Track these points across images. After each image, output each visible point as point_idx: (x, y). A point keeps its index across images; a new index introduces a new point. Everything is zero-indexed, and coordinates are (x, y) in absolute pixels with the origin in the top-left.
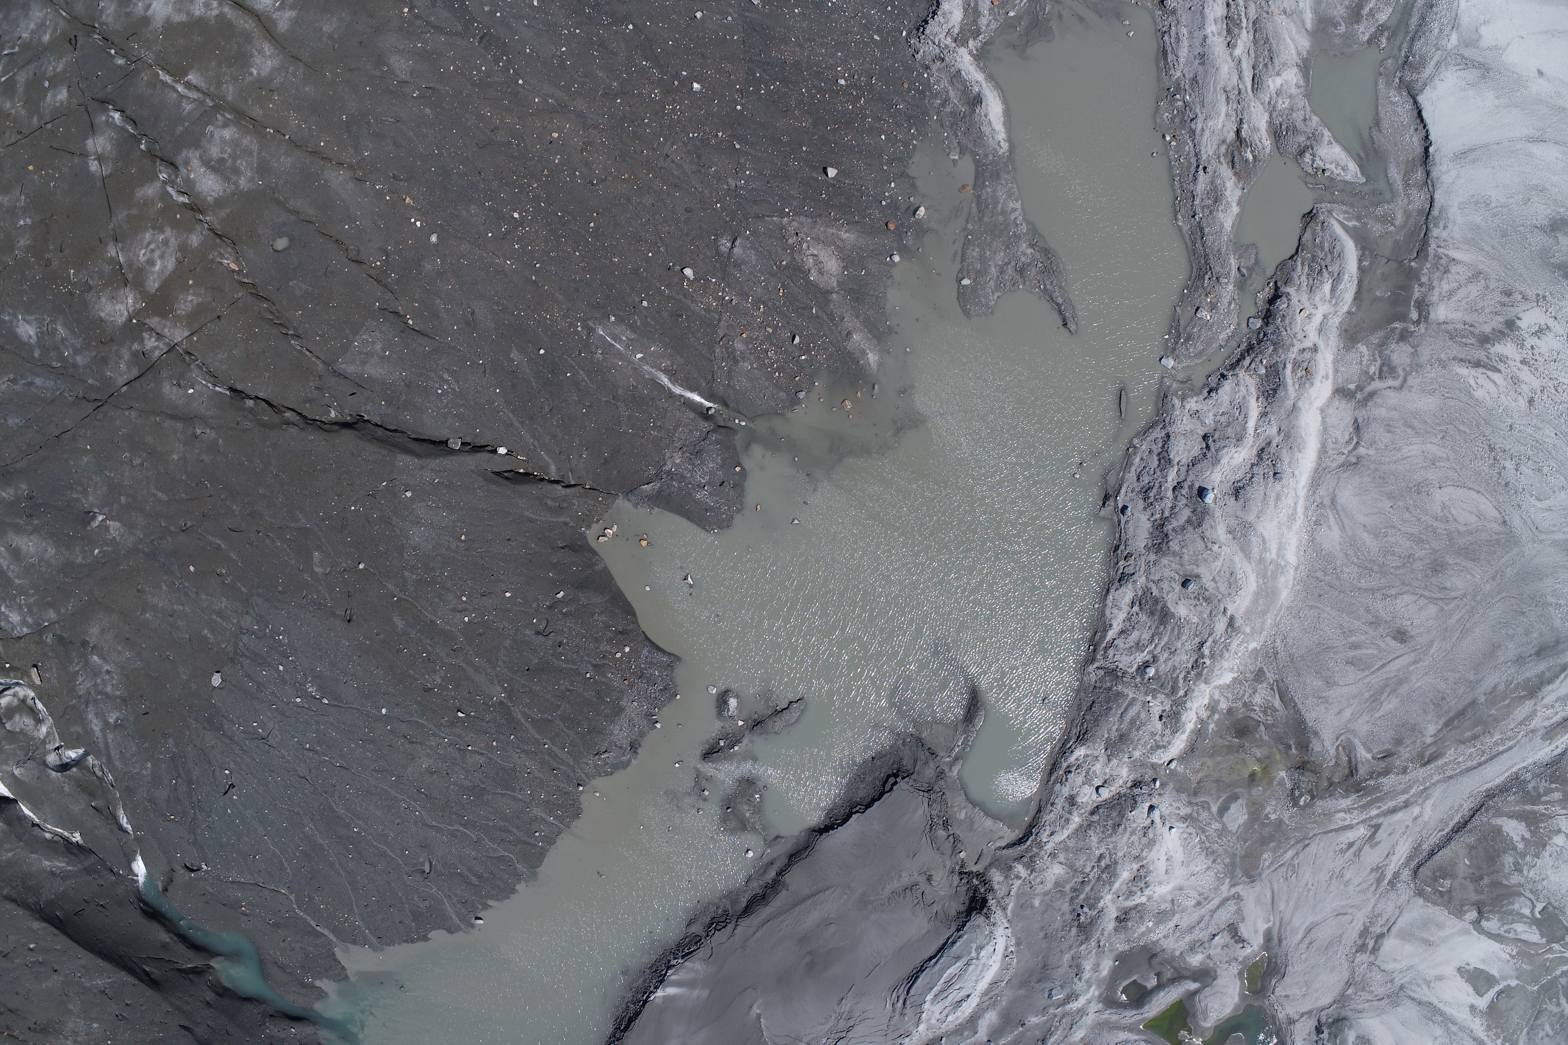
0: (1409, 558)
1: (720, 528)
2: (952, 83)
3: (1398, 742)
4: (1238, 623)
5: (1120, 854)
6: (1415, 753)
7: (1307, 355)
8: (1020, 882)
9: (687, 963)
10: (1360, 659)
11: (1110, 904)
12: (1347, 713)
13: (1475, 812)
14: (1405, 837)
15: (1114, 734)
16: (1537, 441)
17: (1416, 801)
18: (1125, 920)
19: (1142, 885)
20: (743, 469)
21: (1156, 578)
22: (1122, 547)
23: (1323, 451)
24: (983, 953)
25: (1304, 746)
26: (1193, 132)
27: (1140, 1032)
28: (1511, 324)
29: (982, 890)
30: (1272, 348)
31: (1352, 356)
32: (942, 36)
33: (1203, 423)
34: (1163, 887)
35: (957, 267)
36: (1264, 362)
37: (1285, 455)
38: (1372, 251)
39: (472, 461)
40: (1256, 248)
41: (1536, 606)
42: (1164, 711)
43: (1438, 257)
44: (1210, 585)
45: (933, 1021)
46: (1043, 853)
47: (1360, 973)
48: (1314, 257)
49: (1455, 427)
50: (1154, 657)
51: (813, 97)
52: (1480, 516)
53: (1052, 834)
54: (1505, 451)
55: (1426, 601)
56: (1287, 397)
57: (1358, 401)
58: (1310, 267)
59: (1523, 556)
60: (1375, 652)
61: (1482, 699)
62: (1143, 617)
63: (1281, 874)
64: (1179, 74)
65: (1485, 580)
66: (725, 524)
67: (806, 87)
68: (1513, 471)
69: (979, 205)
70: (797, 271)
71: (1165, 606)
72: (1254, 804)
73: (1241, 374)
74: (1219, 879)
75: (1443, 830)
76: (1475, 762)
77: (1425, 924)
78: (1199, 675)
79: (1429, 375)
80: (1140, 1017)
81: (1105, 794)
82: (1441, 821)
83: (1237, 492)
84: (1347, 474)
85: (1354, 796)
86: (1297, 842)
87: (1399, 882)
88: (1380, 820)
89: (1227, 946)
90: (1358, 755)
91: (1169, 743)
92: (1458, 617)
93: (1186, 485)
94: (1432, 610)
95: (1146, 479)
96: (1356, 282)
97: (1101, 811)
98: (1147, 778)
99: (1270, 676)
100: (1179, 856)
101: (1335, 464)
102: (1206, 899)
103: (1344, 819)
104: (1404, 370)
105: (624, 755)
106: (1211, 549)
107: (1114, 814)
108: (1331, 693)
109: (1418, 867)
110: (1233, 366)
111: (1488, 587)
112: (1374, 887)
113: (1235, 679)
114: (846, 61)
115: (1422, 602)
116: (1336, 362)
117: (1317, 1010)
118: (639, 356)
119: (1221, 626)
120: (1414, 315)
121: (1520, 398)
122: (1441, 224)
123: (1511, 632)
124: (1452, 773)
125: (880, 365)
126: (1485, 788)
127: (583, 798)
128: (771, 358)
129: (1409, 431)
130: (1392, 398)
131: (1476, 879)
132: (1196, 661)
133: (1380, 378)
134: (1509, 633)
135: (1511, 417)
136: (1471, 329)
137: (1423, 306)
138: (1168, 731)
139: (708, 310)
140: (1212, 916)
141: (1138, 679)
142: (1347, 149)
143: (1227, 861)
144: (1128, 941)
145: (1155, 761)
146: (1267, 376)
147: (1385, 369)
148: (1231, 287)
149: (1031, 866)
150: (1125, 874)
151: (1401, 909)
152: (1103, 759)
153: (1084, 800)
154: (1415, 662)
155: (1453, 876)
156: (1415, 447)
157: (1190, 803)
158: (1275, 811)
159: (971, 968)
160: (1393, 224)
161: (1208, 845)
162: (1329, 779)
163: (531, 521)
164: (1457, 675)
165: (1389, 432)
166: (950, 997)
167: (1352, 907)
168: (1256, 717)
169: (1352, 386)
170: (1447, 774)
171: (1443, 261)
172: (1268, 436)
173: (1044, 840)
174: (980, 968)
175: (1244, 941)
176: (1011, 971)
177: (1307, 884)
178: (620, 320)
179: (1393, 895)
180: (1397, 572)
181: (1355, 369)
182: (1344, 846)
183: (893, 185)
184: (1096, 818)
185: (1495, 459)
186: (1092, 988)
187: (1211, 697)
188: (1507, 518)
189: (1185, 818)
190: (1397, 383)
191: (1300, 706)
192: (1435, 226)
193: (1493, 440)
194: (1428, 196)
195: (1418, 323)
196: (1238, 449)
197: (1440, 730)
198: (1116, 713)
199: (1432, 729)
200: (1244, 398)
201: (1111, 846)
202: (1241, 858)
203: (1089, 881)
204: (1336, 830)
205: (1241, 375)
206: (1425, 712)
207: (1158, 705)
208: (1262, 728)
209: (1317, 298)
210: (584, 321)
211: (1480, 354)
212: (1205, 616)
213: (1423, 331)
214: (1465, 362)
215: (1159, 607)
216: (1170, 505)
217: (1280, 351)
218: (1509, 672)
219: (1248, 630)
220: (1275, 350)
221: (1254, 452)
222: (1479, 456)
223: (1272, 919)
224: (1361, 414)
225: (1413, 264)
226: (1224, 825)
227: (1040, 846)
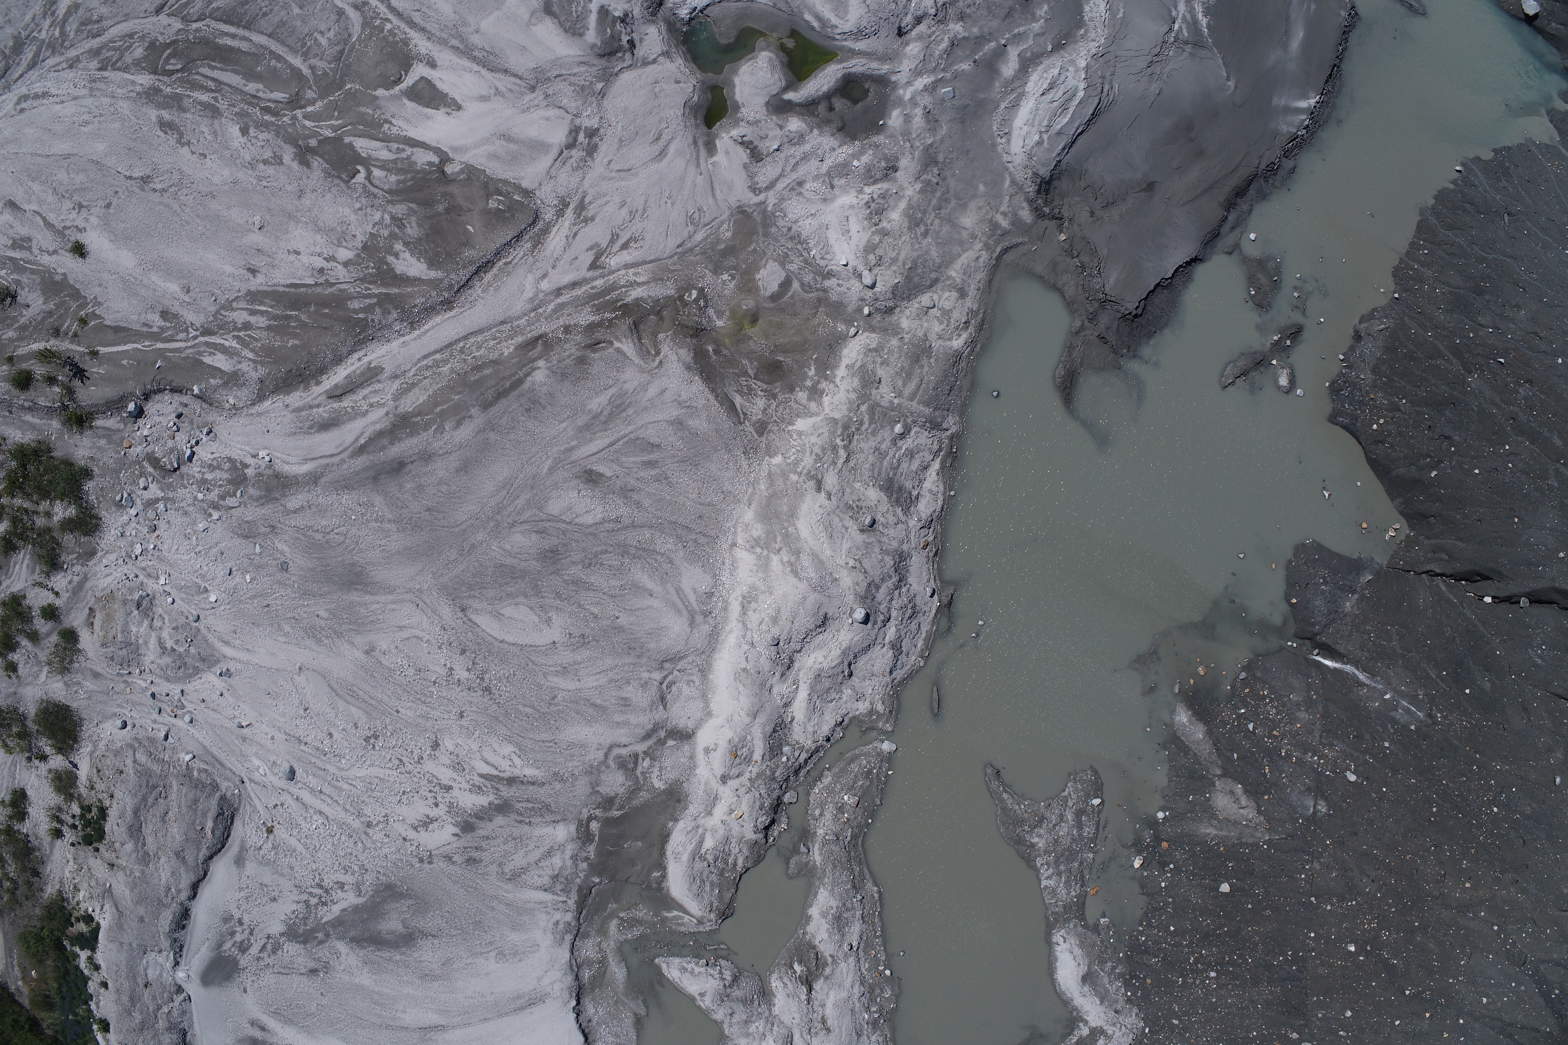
0: (590, 564)
1: (1304, 545)
2: (1107, 990)
3: (581, 361)
4: (812, 483)
5: (904, 238)
6: (557, 349)
7: (734, 771)
8: (1002, 209)
9: (1294, 130)
10: (642, 450)
11: (906, 185)
12: (652, 391)
13: (466, 284)
14: (555, 256)
15: (924, 362)
16: (424, 702)
17: (546, 295)
18: (887, 169)
19: (873, 205)
20: (1288, 601)
21: (900, 526)
22: (931, 555)
23: (704, 671)
24: (1037, 137)
25: (700, 355)
26: (862, 984)
27: (842, 48)
28: (467, 827)
29: (1040, 201)
30: (777, 774)
31: (672, 776)
32: (1118, 1034)
33: (853, 688)
34: (848, 202)
35: (1103, 816)
36: (784, 759)
37: (765, 664)
38: (649, 887)
39: (1512, 588)
40: (787, 875)
41: (411, 518)
42: (877, 388)
43: (566, 891)
44: (849, 523)
45: (1071, 69)
46: (984, 239)
47: (590, 105)
48: (721, 874)
49: (538, 711)
50: (895, 444)
51: (1240, 956)
52: (498, 616)
53: (977, 258)
54: (469, 689)
55: (563, 517)
56: (764, 725)
57: (662, 728)
58: (726, 863)
59: (434, 574)
60: (624, 459)
61: (474, 411)
62: (908, 485)
63: (707, 214)
64: (874, 1038)
65: (485, 544)
66: (1300, 549)
67: (1248, 964)
68: (456, 667)
69: (1083, 877)
70: (1254, 791)
71: (890, 498)
72: (750, 291)
73: (809, 744)
74: (781, 211)
75: (506, 264)
76: (472, 340)
77: (514, 159)
78: (846, 427)
79: (576, 764)
80: (845, 65)
81: (925, 299)
82: (509, 274)
83: (824, 622)
84: (676, 650)
85: (628, 300)
86: (691, 250)
87: (556, 206)
88: (590, 274)
89: (762, 138)
90: (631, 345)
91: (866, 355)
92: (518, 501)
93: (879, 624)
94: (554, 507)
95: (913, 626)
96: (669, 853)
97: (928, 283)
98: (878, 317)
99: (748, 427)
100: (833, 236)
101: (690, 659)
102: (792, 189)
103: (635, 274)
104: (608, 767)
105: (1366, 328)
106: (856, 560)
107: (916, 279)
108: (675, 412)
109: (534, 222)
110: (817, 750)
111: (480, 536)
112: (587, 200)
113: (791, 423)
114: (1206, 995)
115: (568, 517)
116: (692, 767)
117: (636, 66)
118: (1387, 696)
119: (831, 480)
120: (594, 826)
121: (451, 748)
122: (561, 926)
123: (444, 488)
124: (502, 328)
125: (1173, 712)
126: (454, 312)
127: (1392, 287)
128: (1272, 707)
129: (599, 702)
130: (621, 735)
131: (453, 209)
132: (850, 442)
133: (636, 756)
134: (445, 487)
135: (462, 726)
136: (522, 818)
137: (584, 836)
138: (870, 367)
139: (1331, 746)
140: (783, 170)
141: (909, 420)
142: (677, 990)
143: (773, 230)
144: (877, 146)
145: (873, 335)
146: (781, 744)
147: (631, 766)
148: (820, 832)
149: (994, 226)
150: (895, 217)
151: (550, 175)
152: (932, 336)
153: (947, 294)
154: (570, 450)
155: (487, 212)
156: (590, 685)
157: (825, 291)
158: (724, 282)
159: (1045, 123)
160: (621, 919)
161: (799, 247)
162: (662, 319)
163: (1461, 539)
164: (512, 437)
165: (625, 699)
166: (1060, 93)
167: (611, 179)
168: (759, 383)
169: (670, 743)
170: (508, 326)
171: (559, 887)
172: (784, 682)
173: (984, 252)
174: (1036, 123)
175: (742, 143)
176: (997, 118)
177: (673, 204)
178: (1405, 727)
179: (562, 191)
180: (604, 547)
181: (668, 762)
182: (632, 244)
183: (1163, 885)
184: (933, 275)
185: (482, 679)
186: (908, 96)
187: (820, 404)
188: (460, 615)
189: (830, 275)
190: (616, 751)
191: (712, 398)
192: (569, 924)
193: (486, 700)
194: (576, 953)
195: (590, 819)
196: (818, 666)
197: (528, 375)
198: (928, 384)
199: (540, 376)
200: (809, 720)
201: (917, 246)
202: (757, 233)
203: (934, 210)
204: (645, 263)
205: (809, 742)
206: (551, 395)
207: (885, 394)
208: (751, 372)
209: (721, 832)
210: (1435, 723)
211: (506, 792)
212: (848, 490)
213: (585, 811)
214: (528, 782)
215: (895, 496)
216: (894, 602)
217: (768, 773)
218: (441, 443)
219: (794, 477)
220: (774, 773)
221: (797, 665)
222: (504, 681)
223: (710, 167)
224: (659, 715)
225: (597, 880)
226: (784, 268)
227: (987, 246)
